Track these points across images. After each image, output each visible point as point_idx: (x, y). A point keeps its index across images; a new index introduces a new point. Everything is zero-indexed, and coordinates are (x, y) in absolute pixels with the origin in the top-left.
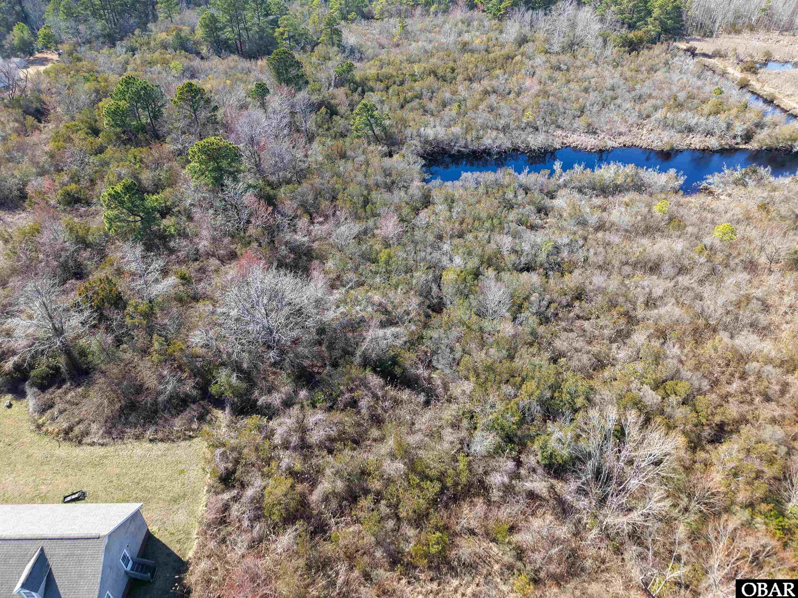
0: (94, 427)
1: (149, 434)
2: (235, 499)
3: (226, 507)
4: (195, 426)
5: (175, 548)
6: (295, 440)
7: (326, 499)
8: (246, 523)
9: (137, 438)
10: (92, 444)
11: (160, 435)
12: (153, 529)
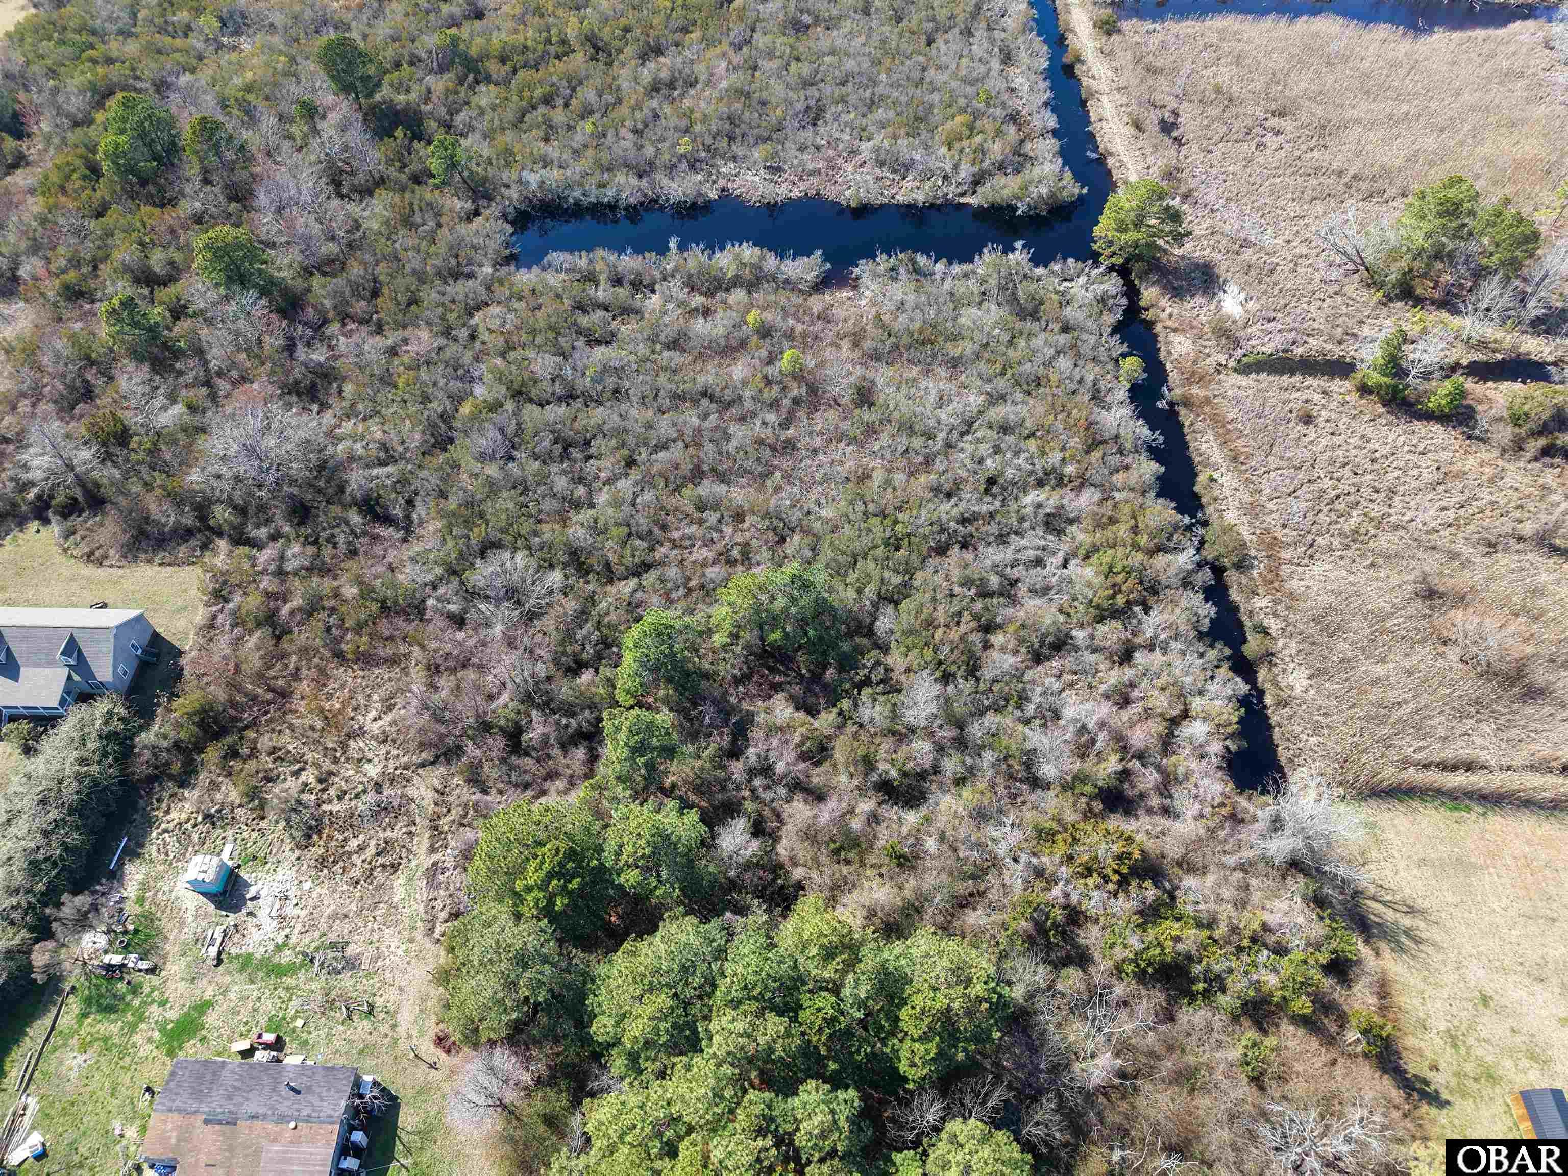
0: (112, 552)
1: (157, 560)
2: (221, 611)
3: (214, 617)
4: (198, 553)
5: (177, 644)
6: (272, 567)
7: (292, 613)
8: (227, 627)
9: (149, 562)
10: (111, 566)
11: (167, 560)
12: (160, 630)
